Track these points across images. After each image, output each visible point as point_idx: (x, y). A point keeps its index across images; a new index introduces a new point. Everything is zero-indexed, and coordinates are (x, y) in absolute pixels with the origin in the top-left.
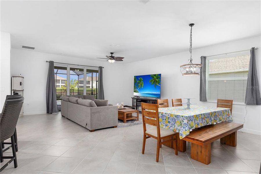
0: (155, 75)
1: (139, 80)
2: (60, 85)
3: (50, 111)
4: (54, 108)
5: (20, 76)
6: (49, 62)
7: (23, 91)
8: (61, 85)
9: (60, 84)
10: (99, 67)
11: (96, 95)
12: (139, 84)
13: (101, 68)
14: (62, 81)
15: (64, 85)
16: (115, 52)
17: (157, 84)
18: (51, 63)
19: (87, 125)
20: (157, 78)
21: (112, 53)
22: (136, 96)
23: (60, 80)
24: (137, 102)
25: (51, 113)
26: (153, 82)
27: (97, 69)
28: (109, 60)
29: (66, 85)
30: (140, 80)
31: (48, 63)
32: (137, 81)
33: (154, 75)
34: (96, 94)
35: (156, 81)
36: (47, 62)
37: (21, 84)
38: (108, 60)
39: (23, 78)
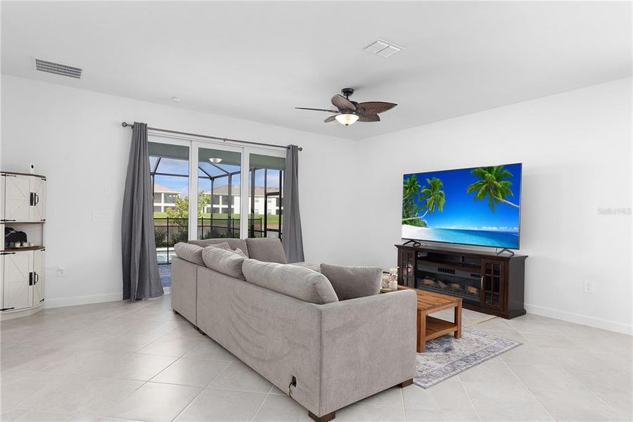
0: (490, 169)
1: (429, 187)
2: (160, 207)
3: (134, 293)
4: (148, 281)
5: (32, 171)
6: (133, 127)
7: (42, 223)
8: (165, 208)
9: (163, 204)
10: (288, 148)
11: (263, 233)
12: (428, 200)
13: (293, 150)
14: (165, 197)
15: (173, 205)
16: (358, 88)
17: (501, 199)
18: (140, 131)
19: (294, 383)
20: (498, 180)
21: (348, 92)
22: (412, 240)
23: (161, 194)
24: (418, 261)
25: (138, 299)
26: (484, 193)
27: (282, 154)
28: (336, 118)
29: (178, 206)
30: (432, 187)
31: (129, 131)
32: (420, 189)
33: (485, 168)
34: (263, 229)
35: (496, 188)
36: (125, 125)
37: (33, 199)
38: (333, 118)
39: (43, 178)
